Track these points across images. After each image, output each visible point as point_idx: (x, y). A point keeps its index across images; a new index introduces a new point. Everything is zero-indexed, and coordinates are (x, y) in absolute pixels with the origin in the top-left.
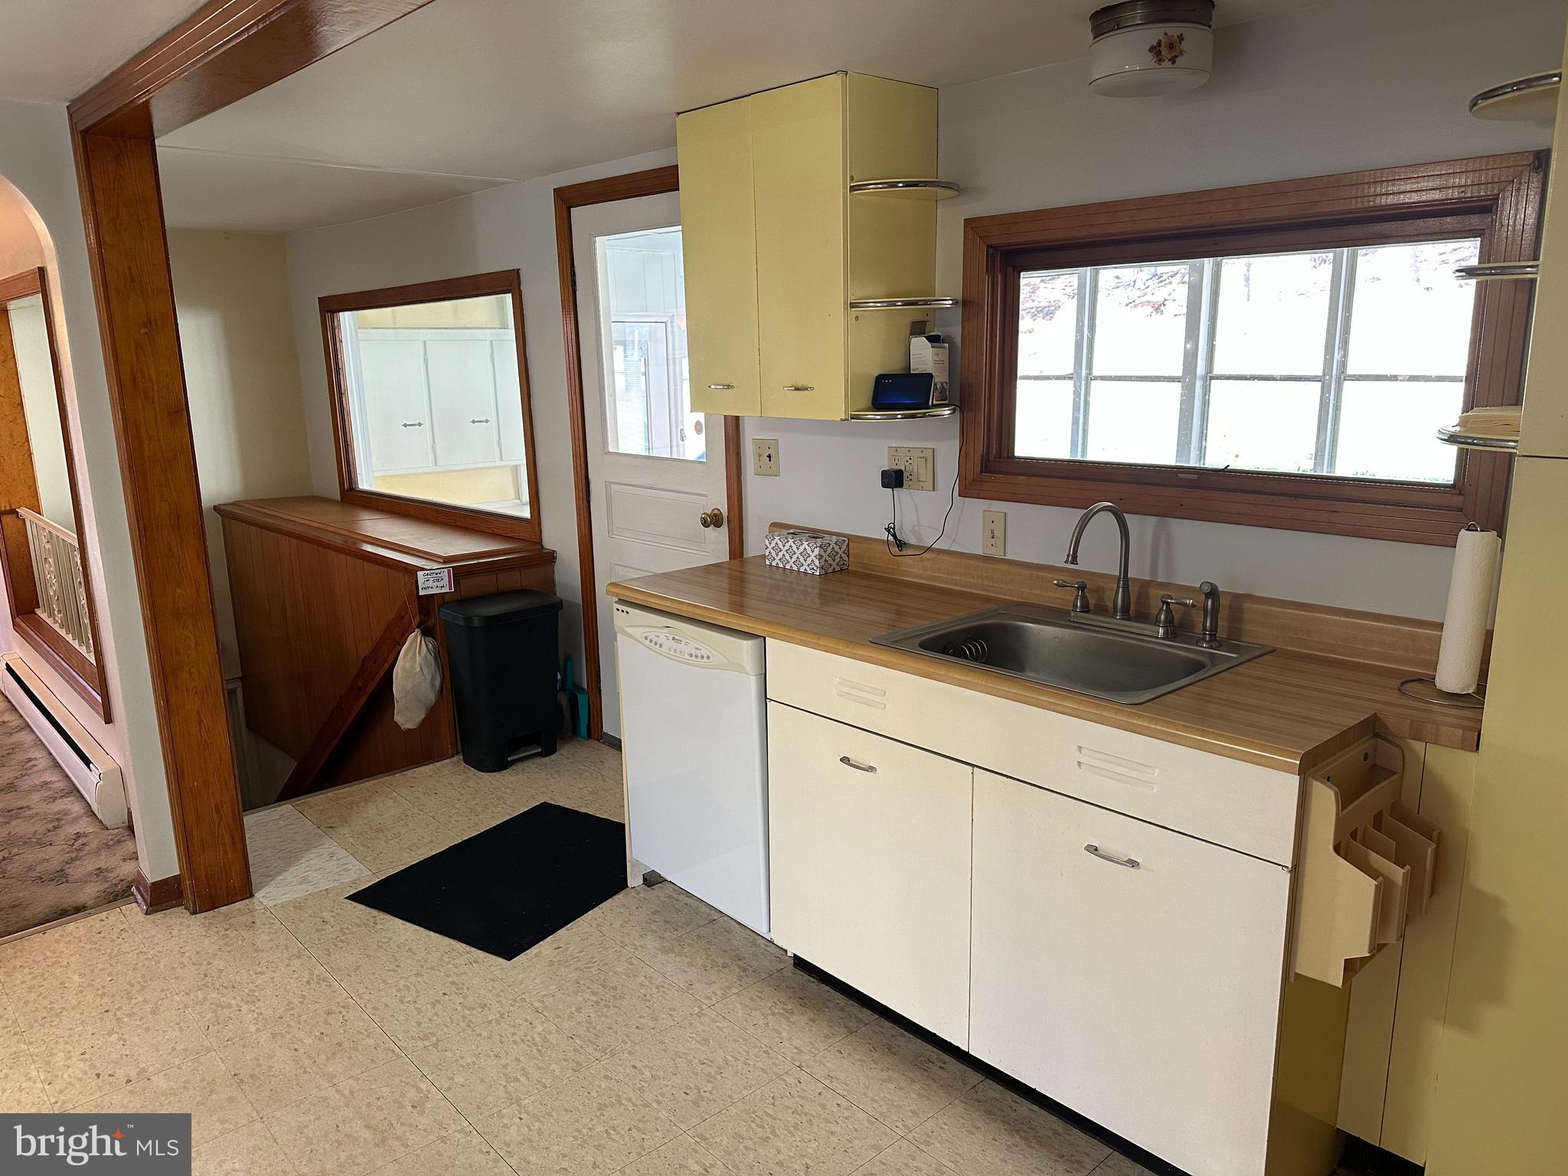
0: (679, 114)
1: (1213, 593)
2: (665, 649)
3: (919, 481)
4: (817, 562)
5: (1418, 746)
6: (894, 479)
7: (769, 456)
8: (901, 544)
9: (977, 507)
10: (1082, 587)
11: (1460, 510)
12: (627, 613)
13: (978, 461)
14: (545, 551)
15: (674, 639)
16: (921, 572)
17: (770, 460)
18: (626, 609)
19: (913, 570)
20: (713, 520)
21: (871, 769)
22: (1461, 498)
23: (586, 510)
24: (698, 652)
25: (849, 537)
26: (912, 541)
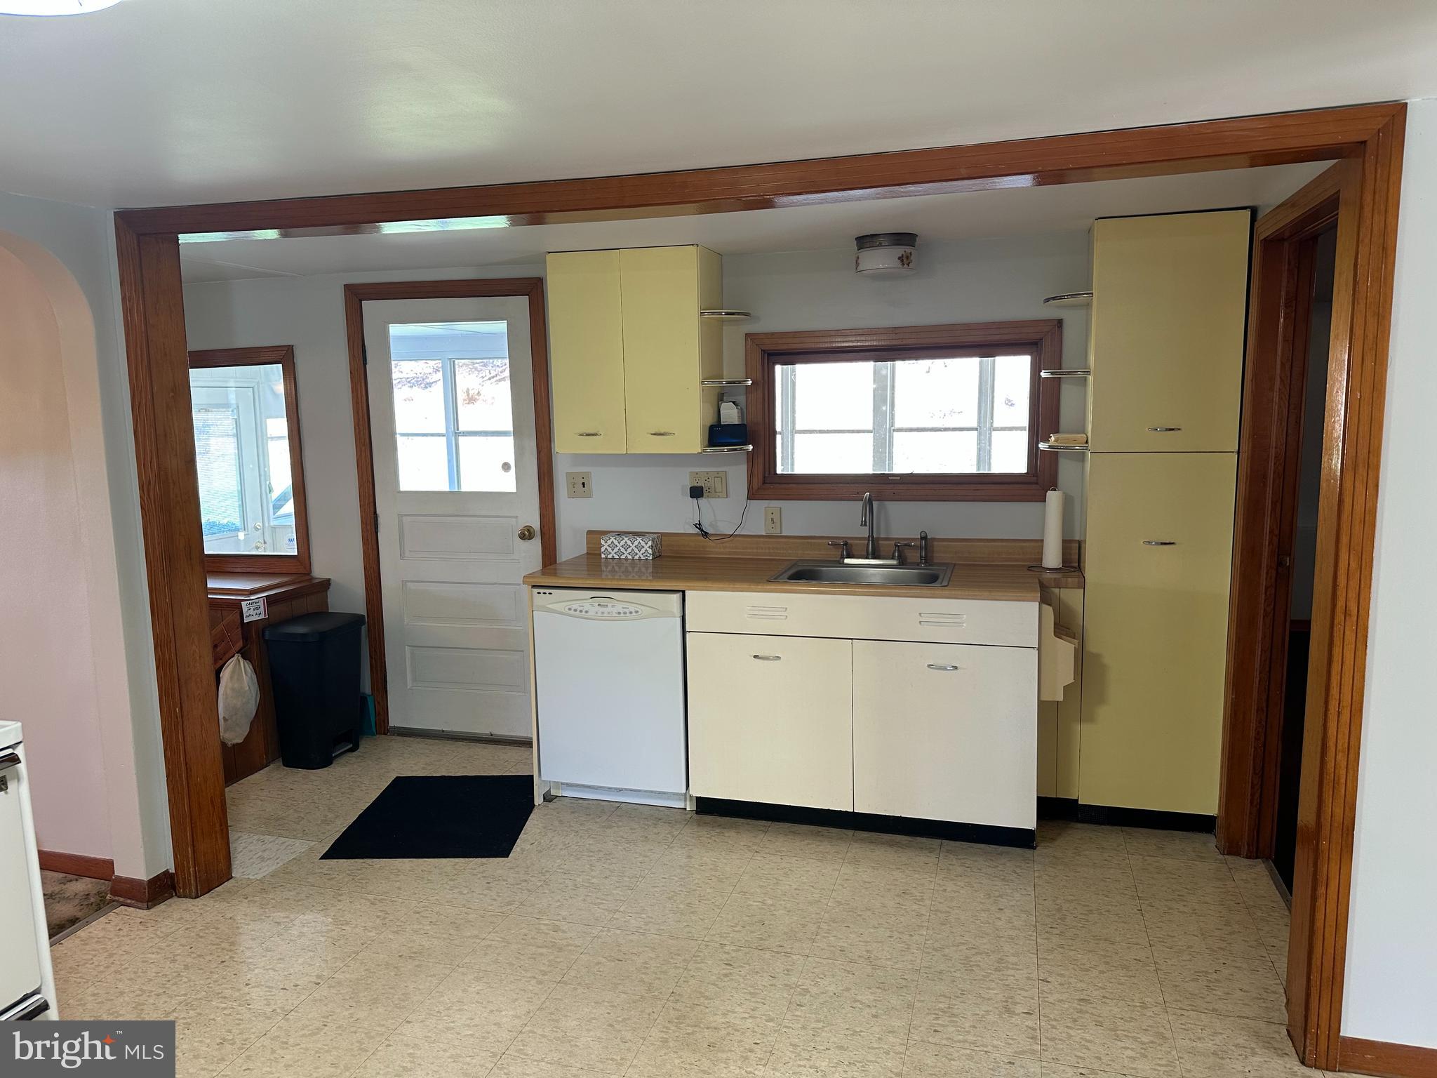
0: (549, 253)
1: (924, 538)
2: (591, 613)
3: (715, 492)
4: (650, 551)
5: (1057, 591)
6: (696, 493)
7: (583, 484)
8: (705, 534)
9: (759, 506)
10: (846, 544)
11: (1037, 484)
12: (550, 594)
13: (761, 477)
14: (317, 581)
15: (599, 605)
16: (722, 550)
17: (584, 487)
18: (548, 591)
19: (715, 550)
20: (526, 534)
21: (778, 658)
22: (1035, 478)
23: (374, 542)
24: (625, 610)
25: (663, 534)
26: (710, 531)
